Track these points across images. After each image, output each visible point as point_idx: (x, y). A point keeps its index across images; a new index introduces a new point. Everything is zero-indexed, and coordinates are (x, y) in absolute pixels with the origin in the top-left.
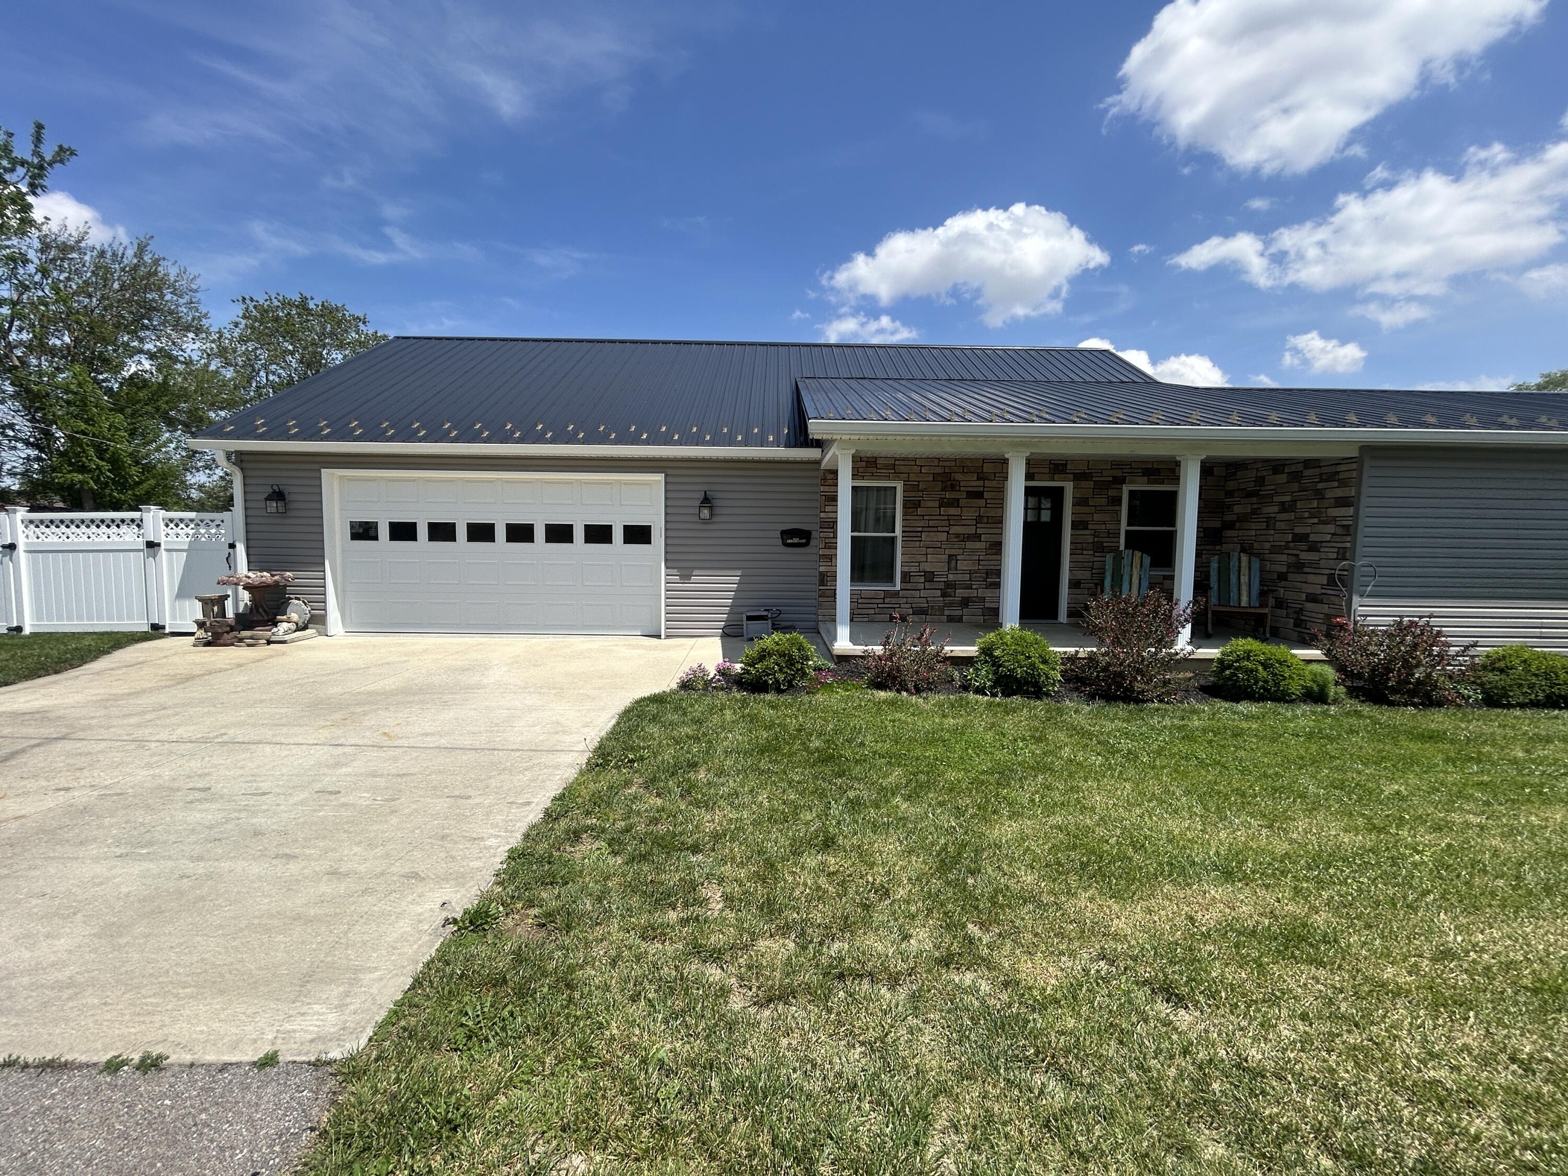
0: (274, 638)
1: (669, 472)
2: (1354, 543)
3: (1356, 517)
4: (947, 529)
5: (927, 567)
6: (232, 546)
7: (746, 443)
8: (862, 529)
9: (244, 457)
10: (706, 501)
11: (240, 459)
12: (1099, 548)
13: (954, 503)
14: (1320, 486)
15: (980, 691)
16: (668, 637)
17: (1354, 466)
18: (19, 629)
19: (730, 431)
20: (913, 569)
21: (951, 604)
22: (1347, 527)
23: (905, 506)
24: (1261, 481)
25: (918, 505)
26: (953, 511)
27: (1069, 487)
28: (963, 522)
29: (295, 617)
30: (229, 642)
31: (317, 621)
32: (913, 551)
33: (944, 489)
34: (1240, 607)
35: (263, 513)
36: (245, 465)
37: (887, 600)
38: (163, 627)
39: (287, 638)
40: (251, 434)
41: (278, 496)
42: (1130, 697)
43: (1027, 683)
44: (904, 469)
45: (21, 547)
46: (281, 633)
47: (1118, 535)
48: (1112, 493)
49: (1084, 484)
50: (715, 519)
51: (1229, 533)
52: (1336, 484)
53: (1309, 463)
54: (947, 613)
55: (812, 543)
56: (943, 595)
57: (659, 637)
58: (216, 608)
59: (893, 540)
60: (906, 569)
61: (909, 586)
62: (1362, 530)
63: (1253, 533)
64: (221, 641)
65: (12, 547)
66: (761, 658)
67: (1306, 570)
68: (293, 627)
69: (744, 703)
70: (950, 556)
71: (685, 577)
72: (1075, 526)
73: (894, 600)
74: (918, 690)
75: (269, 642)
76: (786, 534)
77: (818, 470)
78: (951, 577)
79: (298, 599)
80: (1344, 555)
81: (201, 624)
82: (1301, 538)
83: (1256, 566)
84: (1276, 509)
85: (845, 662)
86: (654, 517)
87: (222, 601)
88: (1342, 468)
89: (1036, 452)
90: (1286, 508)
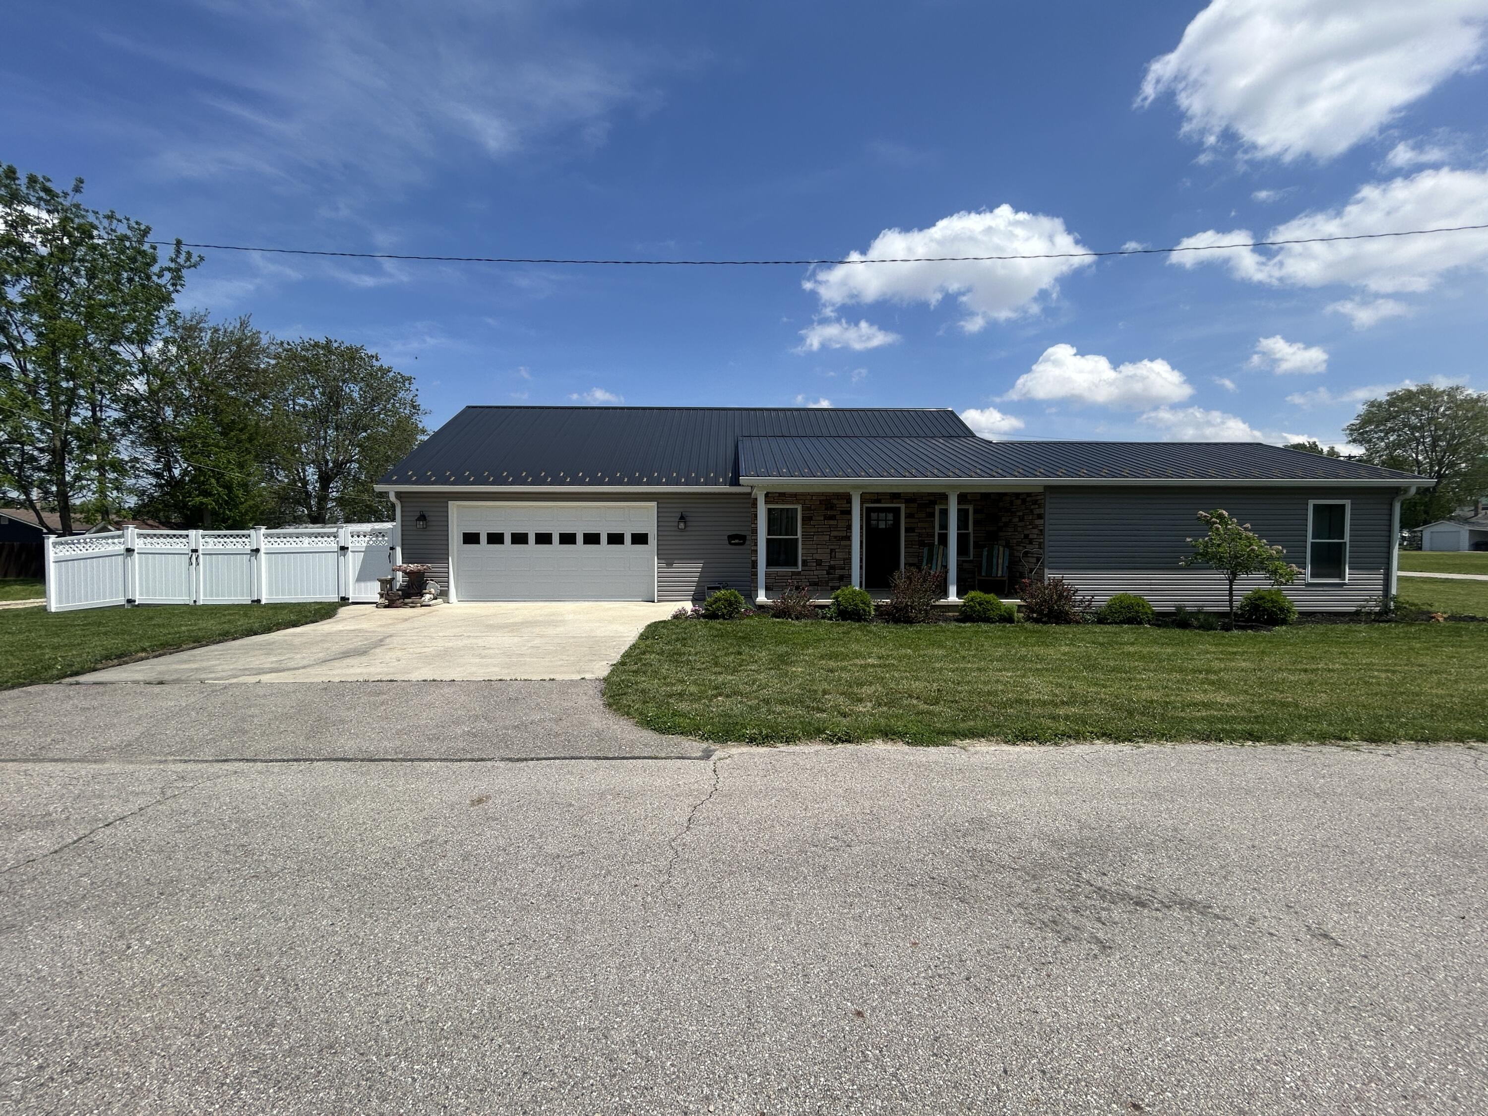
0: (424, 603)
1: (660, 501)
2: (1044, 539)
3: (1044, 524)
4: (829, 533)
5: (818, 557)
6: (392, 549)
7: (706, 483)
8: (783, 532)
9: (402, 495)
10: (682, 518)
11: (399, 495)
12: (922, 544)
13: (832, 518)
14: (1032, 507)
15: (831, 619)
16: (659, 601)
17: (1042, 497)
18: (259, 601)
19: (696, 475)
20: (809, 558)
21: (832, 579)
22: (1041, 530)
23: (803, 520)
24: (1011, 503)
25: (810, 519)
26: (832, 522)
27: (903, 507)
28: (842, 529)
29: (433, 590)
30: (399, 605)
31: (443, 594)
32: (808, 547)
33: (827, 509)
35: (414, 528)
36: (402, 500)
37: (793, 577)
38: (348, 599)
39: (431, 603)
40: (408, 481)
41: (422, 518)
42: (909, 621)
43: (853, 614)
44: (802, 498)
45: (262, 551)
46: (426, 600)
47: (933, 536)
48: (928, 510)
49: (912, 505)
50: (688, 529)
51: (1001, 534)
52: (1037, 506)
53: (1029, 495)
54: (830, 584)
55: (747, 542)
56: (828, 573)
57: (653, 602)
58: (388, 586)
59: (797, 539)
60: (805, 558)
61: (806, 568)
62: (1047, 533)
63: (1010, 534)
64: (395, 605)
65: (257, 551)
66: (715, 602)
67: (1029, 555)
68: (432, 597)
69: (707, 623)
70: (831, 550)
71: (669, 565)
72: (906, 531)
73: (798, 577)
74: (797, 618)
75: (422, 606)
76: (731, 538)
77: (750, 498)
78: (832, 563)
79: (432, 580)
80: (1041, 546)
81: (382, 596)
82: (1026, 536)
83: (1007, 553)
84: (1017, 520)
85: (761, 607)
86: (650, 528)
87: (391, 581)
88: (1039, 498)
89: (865, 491)
90: (1021, 519)
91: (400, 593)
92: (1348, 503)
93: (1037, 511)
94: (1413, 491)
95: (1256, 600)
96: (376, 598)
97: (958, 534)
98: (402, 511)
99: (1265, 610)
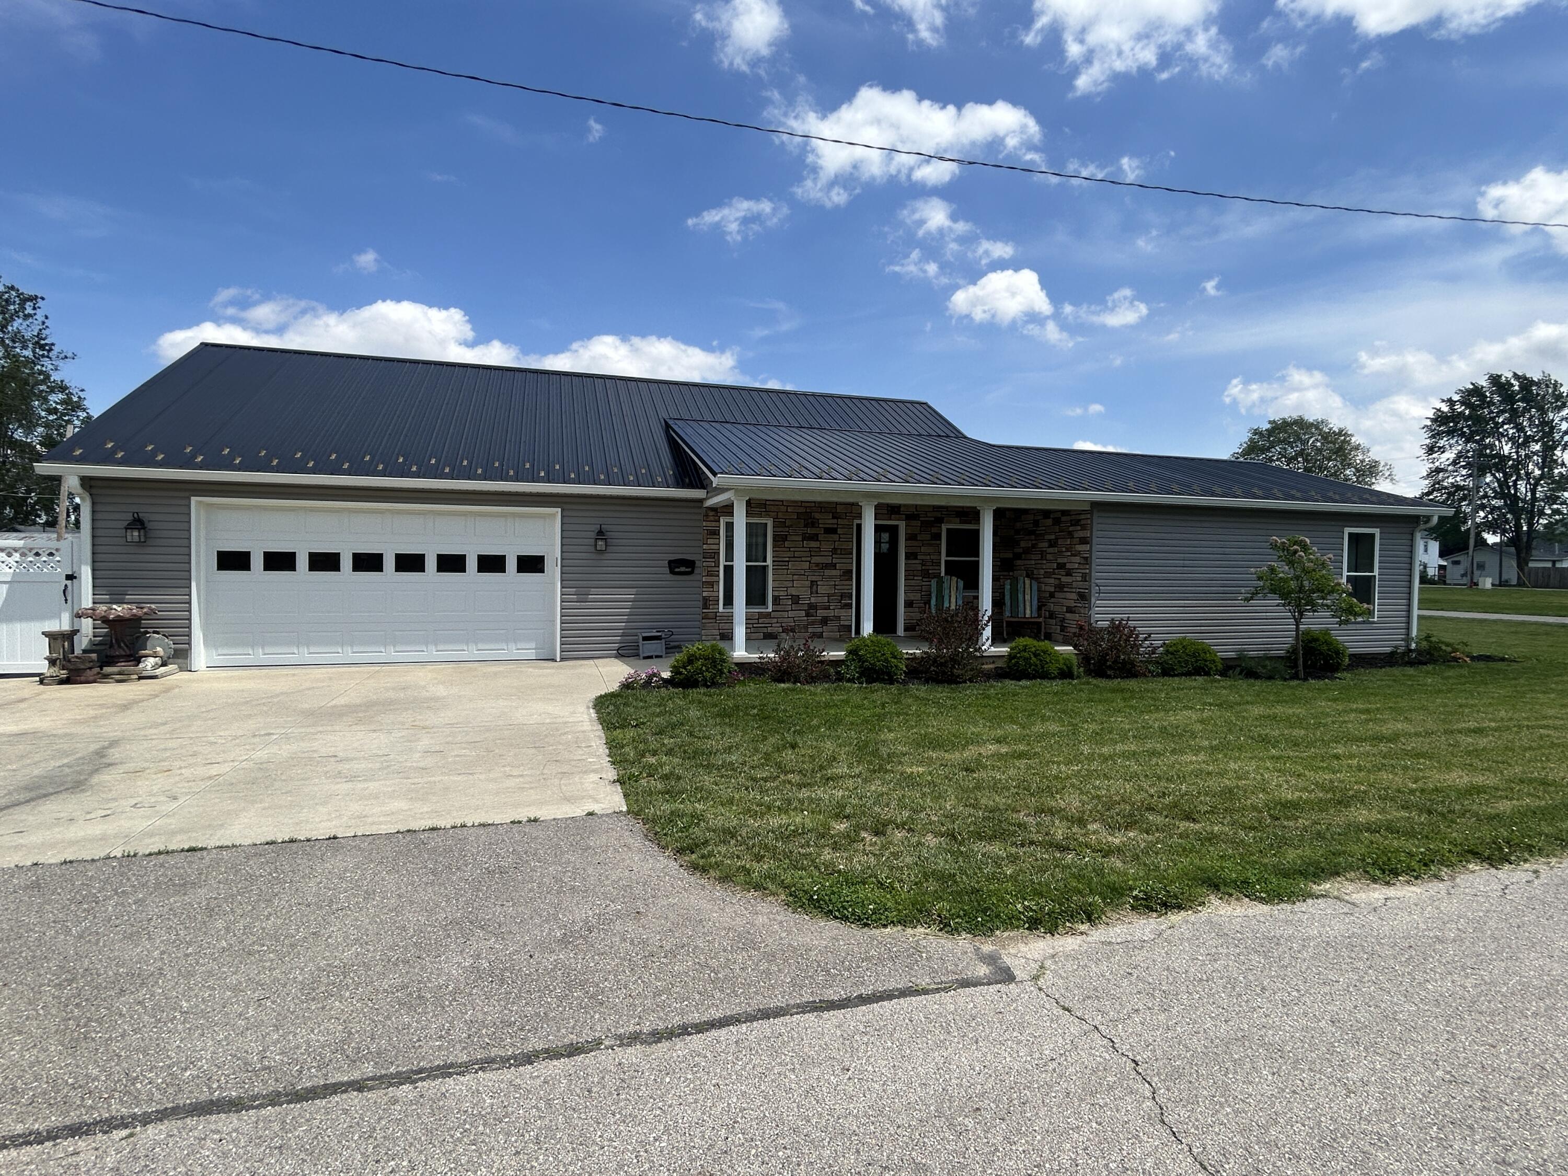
0: (145, 674)
1: (566, 506)
2: (1090, 569)
3: (1090, 551)
4: (809, 559)
5: (794, 592)
6: (71, 577)
7: (636, 483)
9: (93, 483)
10: (600, 532)
11: (87, 483)
12: (926, 575)
13: (814, 538)
14: (1071, 529)
16: (562, 659)
17: (1089, 516)
19: (621, 471)
20: (782, 593)
21: (813, 623)
22: (1086, 558)
23: (775, 539)
24: (1036, 523)
25: (785, 538)
26: (814, 544)
27: (902, 525)
28: (822, 553)
29: (158, 650)
30: (91, 678)
31: (181, 655)
32: (782, 577)
33: (806, 526)
34: (1025, 617)
35: (122, 541)
36: (94, 491)
37: (760, 621)
39: (156, 672)
40: (107, 459)
41: (138, 523)
43: (883, 673)
44: (773, 508)
46: (149, 668)
47: (939, 564)
48: (934, 530)
49: (914, 523)
50: (610, 549)
51: (1019, 562)
52: (1079, 528)
53: (1065, 513)
54: (810, 630)
55: (697, 571)
56: (807, 615)
57: (554, 660)
58: (66, 644)
59: (765, 568)
60: (776, 594)
61: (779, 608)
62: (1095, 562)
63: (1033, 562)
64: (81, 678)
66: (688, 661)
67: (1065, 589)
68: (160, 663)
70: (812, 582)
72: (908, 556)
73: (766, 621)
75: (140, 678)
76: (673, 563)
77: (701, 507)
78: (813, 600)
79: (158, 633)
80: (1085, 578)
81: (52, 662)
82: (1061, 566)
83: (1035, 587)
84: (1046, 544)
85: (745, 667)
86: (551, 549)
87: (70, 636)
88: (1083, 517)
89: (882, 501)
90: (1052, 544)
91: (94, 656)
92: (1377, 531)
93: (1081, 534)
94: (1435, 520)
95: (1310, 642)
96: (43, 667)
98: (94, 512)
99: (1321, 653)
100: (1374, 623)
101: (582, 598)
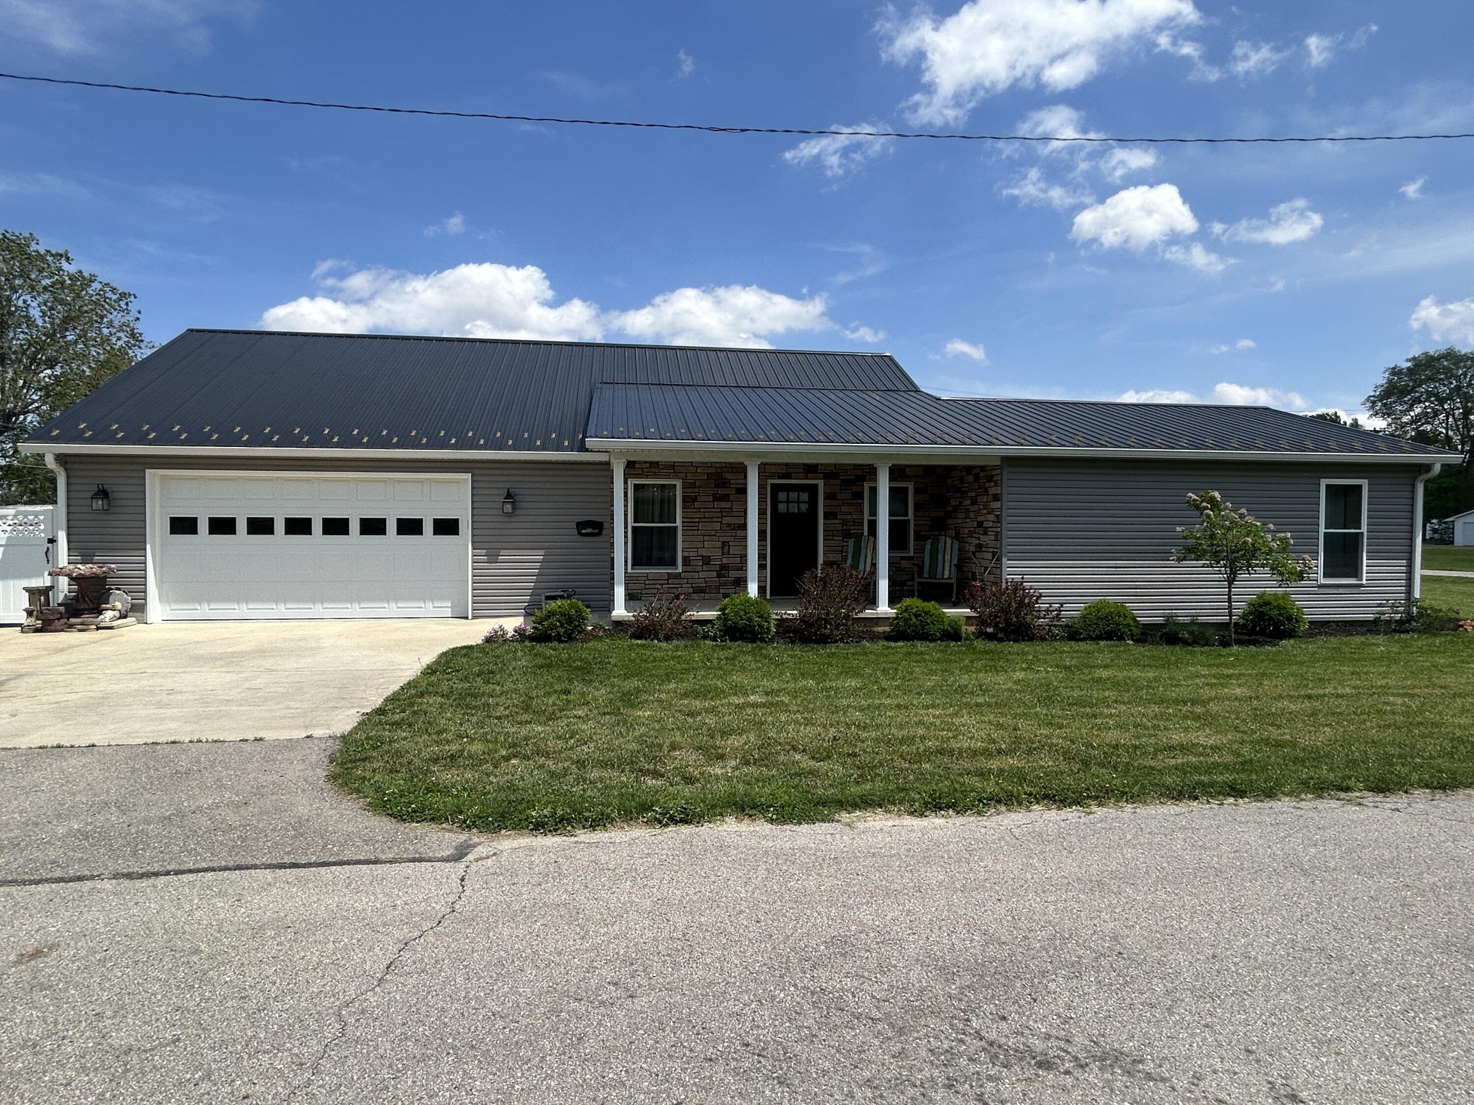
0: (102, 625)
1: (475, 472)
2: (1001, 527)
3: (1001, 508)
4: (720, 520)
5: (704, 552)
6: (52, 541)
7: (544, 448)
8: (656, 518)
9: (68, 459)
10: (509, 496)
11: (62, 459)
12: (847, 535)
13: (725, 498)
14: (987, 485)
15: (714, 639)
16: (474, 617)
17: (999, 471)
19: (530, 436)
20: (692, 554)
21: (725, 584)
22: (997, 516)
23: (684, 501)
24: (962, 479)
25: (695, 499)
26: (724, 504)
27: (821, 483)
28: (734, 514)
29: (118, 605)
30: (60, 628)
31: (138, 609)
32: (692, 538)
33: (716, 486)
34: (943, 578)
35: (89, 509)
36: (68, 466)
37: (670, 581)
39: (115, 623)
40: (79, 438)
41: (103, 493)
42: (824, 640)
43: (746, 632)
44: (683, 469)
46: (107, 620)
47: (861, 524)
48: (855, 489)
49: (832, 481)
50: (518, 512)
51: (950, 521)
52: (992, 484)
53: (982, 468)
54: (722, 591)
55: (604, 532)
56: (719, 576)
57: (467, 618)
58: (42, 598)
59: (676, 528)
60: (686, 554)
61: (689, 568)
62: (1006, 519)
63: (960, 521)
64: (52, 628)
66: (548, 617)
67: (983, 549)
68: (118, 615)
69: (533, 648)
70: (723, 542)
72: (826, 517)
73: (676, 581)
74: (667, 639)
75: (98, 629)
76: (581, 525)
77: (602, 469)
78: (725, 561)
79: (119, 589)
80: (998, 537)
81: (30, 613)
82: (980, 524)
83: (956, 546)
84: (968, 502)
85: (619, 625)
86: (464, 515)
87: (45, 591)
88: (995, 472)
89: (765, 461)
90: (974, 502)
91: (62, 609)
92: (1364, 483)
93: (993, 491)
94: (1437, 468)
95: (1261, 606)
96: (22, 618)
97: (890, 520)
98: (68, 484)
99: (1271, 619)
100: (1362, 586)
101: (493, 558)
